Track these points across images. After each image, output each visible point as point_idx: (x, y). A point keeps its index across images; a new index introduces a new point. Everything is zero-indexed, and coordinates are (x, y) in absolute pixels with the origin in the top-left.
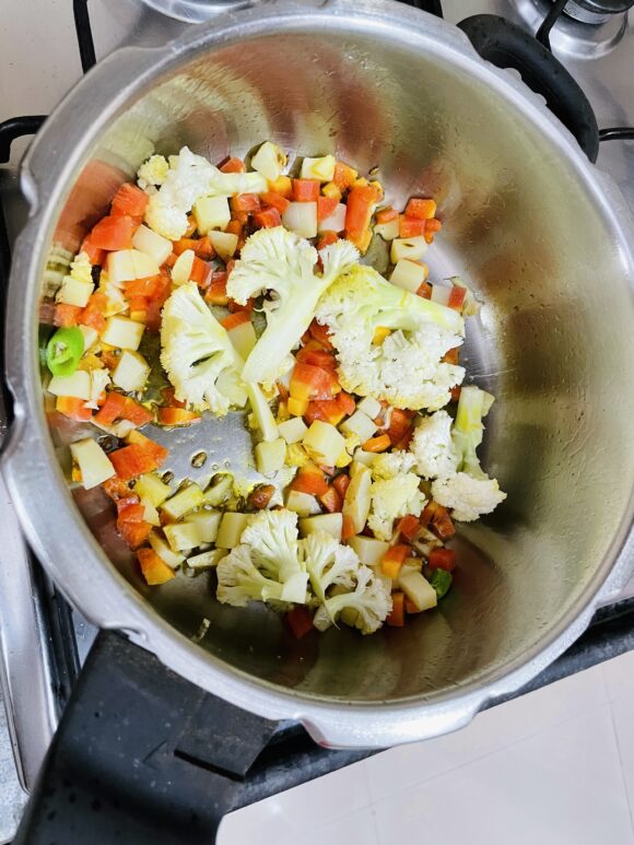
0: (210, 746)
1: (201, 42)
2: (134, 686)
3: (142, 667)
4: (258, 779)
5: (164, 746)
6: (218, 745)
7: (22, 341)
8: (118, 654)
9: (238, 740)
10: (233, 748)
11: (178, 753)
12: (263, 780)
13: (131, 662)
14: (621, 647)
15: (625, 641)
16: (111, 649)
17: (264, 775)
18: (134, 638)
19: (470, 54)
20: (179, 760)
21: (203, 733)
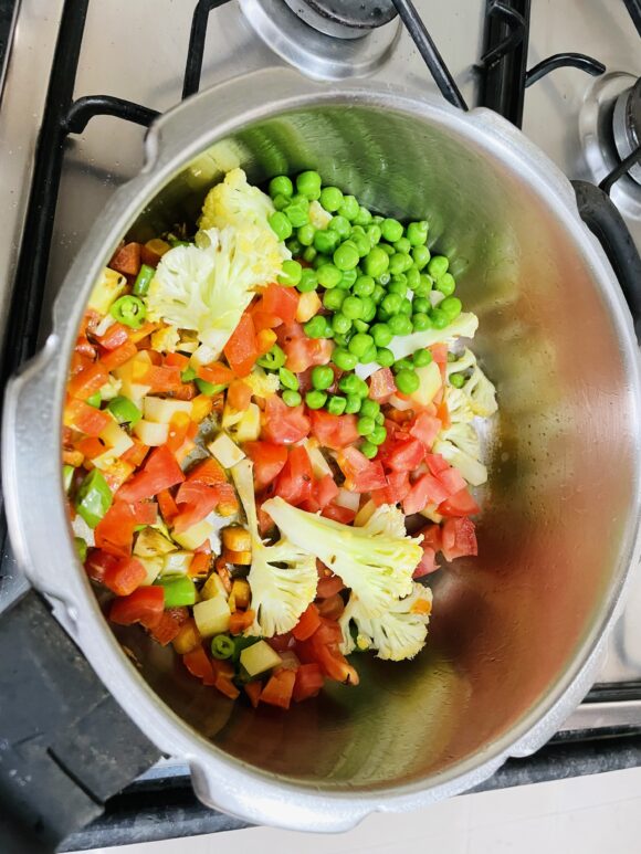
0: (83, 757)
1: (354, 94)
2: (38, 662)
3: (53, 646)
4: (126, 822)
5: (40, 738)
6: (91, 759)
7: (85, 279)
8: (36, 623)
9: (113, 762)
10: (106, 768)
11: (50, 752)
12: (131, 825)
13: (45, 636)
14: (515, 780)
15: (520, 775)
16: (31, 615)
17: (134, 820)
18: (58, 612)
19: (571, 210)
20: (50, 759)
21: (83, 741)
